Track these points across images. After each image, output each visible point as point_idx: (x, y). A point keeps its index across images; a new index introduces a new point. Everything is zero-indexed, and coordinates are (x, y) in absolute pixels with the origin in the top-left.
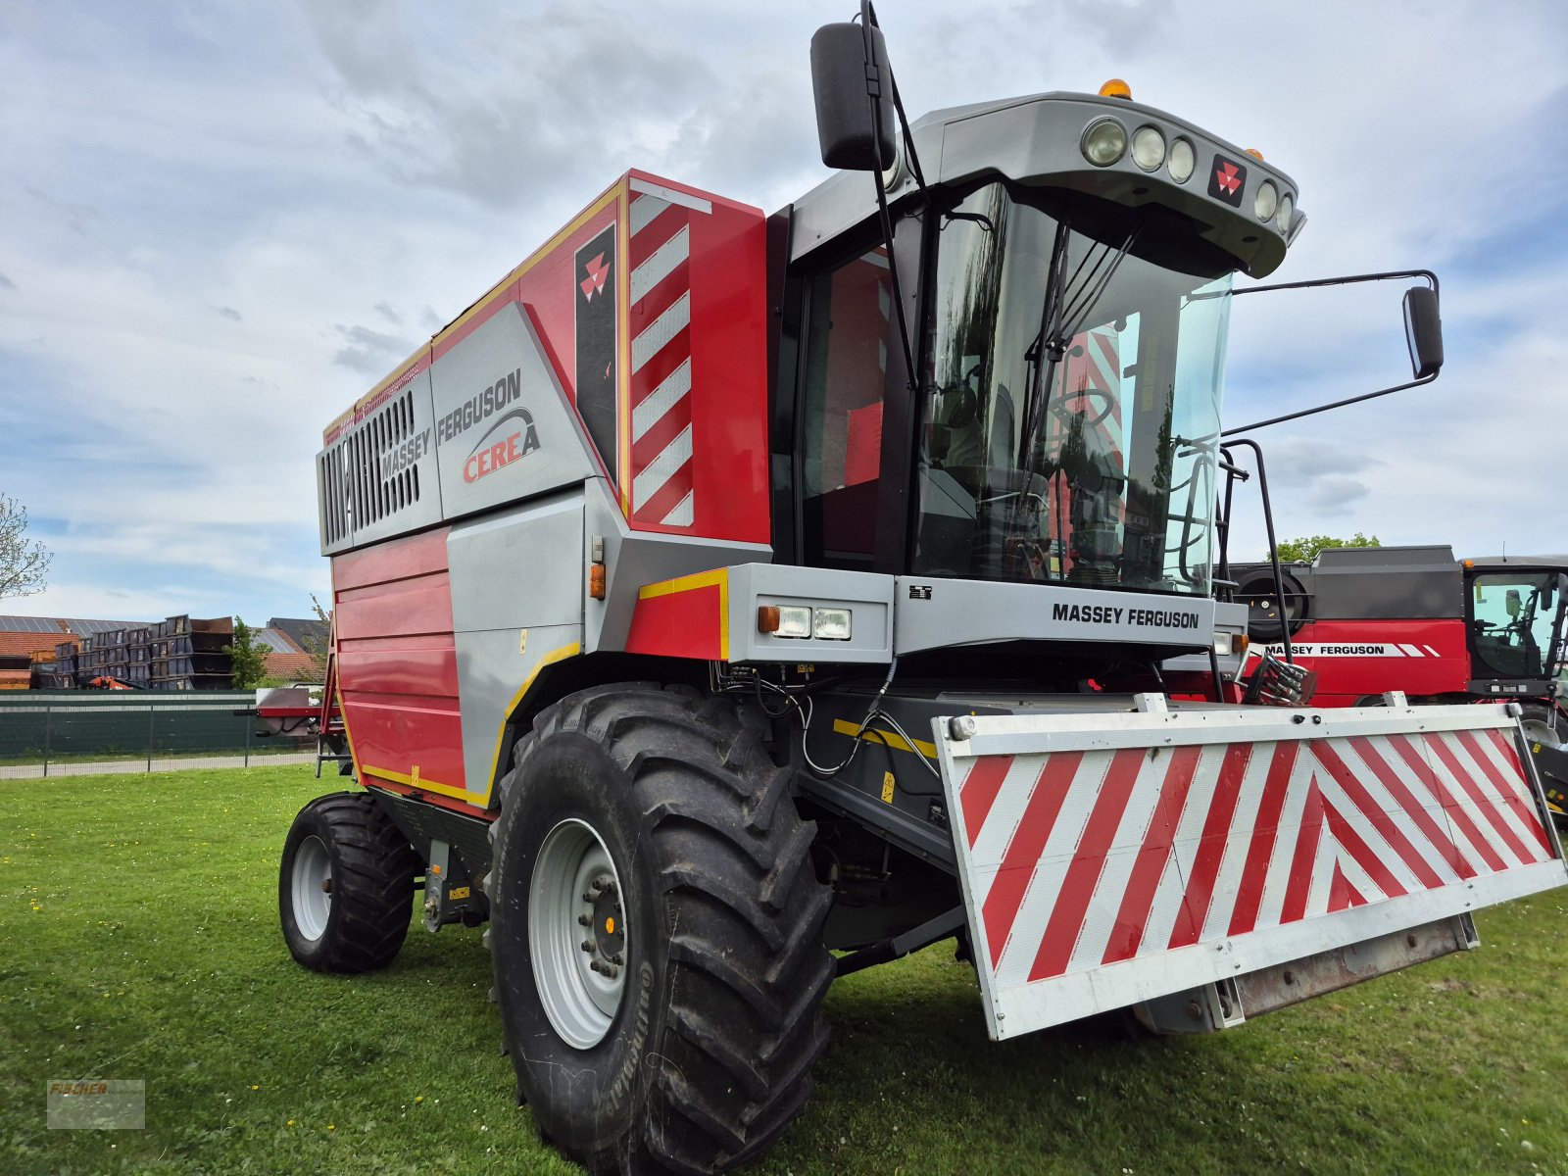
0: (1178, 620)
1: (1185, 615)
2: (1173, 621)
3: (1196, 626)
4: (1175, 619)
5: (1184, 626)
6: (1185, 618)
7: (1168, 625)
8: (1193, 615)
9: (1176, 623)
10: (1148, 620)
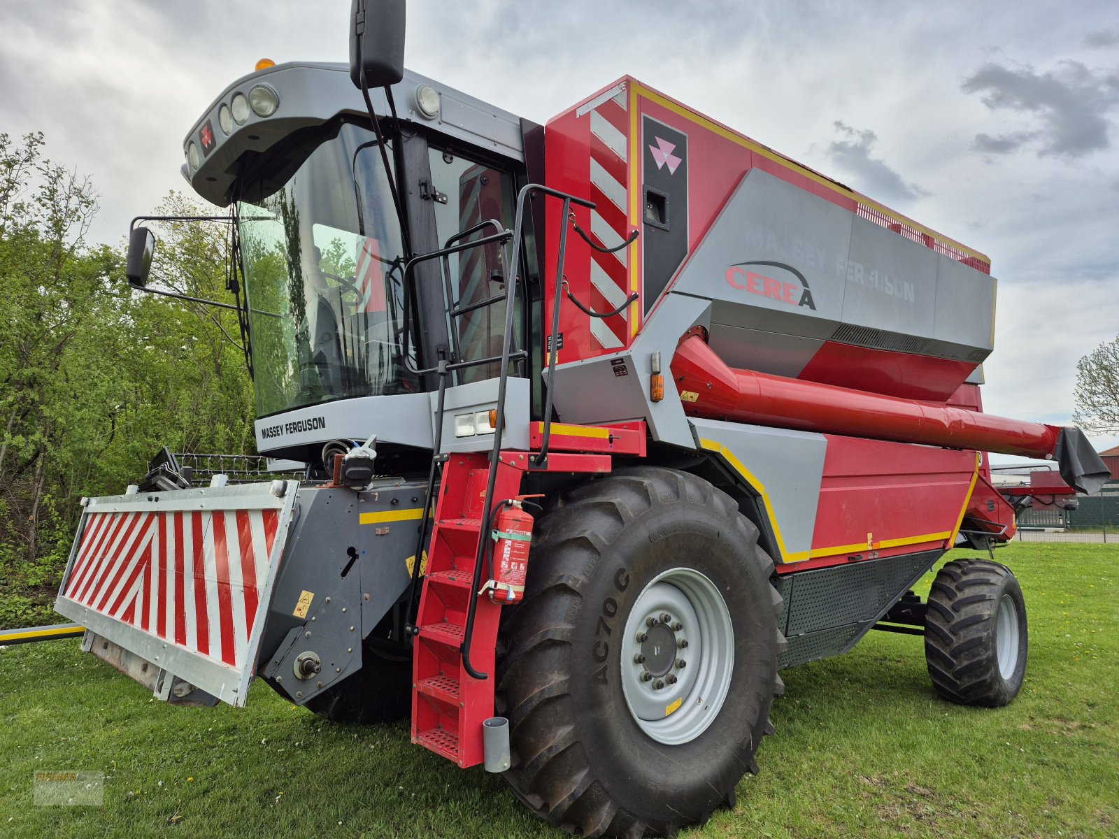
0: (311, 425)
1: (315, 419)
2: (308, 426)
3: (324, 426)
4: (309, 424)
5: (316, 428)
6: (315, 422)
7: (305, 430)
8: (320, 419)
9: (310, 427)
10: (295, 429)
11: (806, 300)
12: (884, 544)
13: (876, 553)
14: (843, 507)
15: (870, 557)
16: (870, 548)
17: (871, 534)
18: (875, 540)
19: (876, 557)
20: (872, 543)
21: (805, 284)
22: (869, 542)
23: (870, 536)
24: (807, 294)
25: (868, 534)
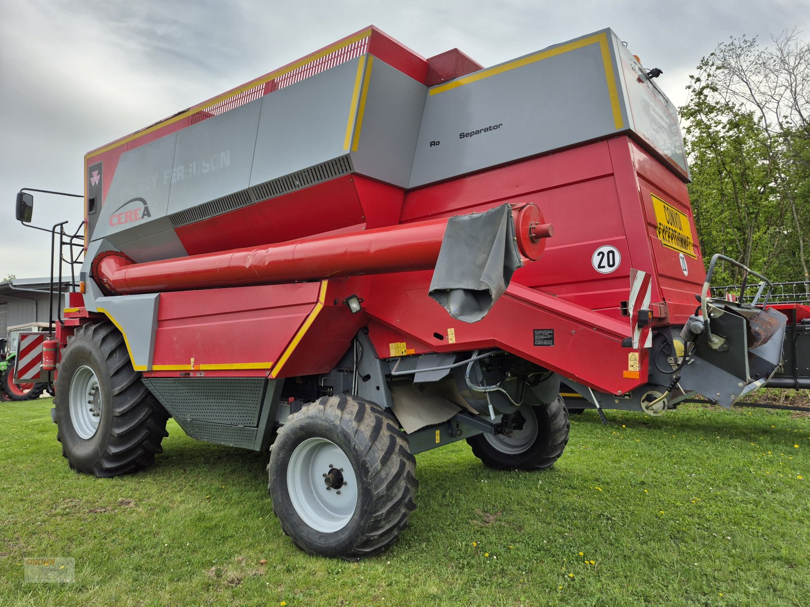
11: (146, 213)
12: (203, 367)
13: (202, 373)
14: (174, 339)
15: (198, 376)
16: (192, 369)
17: (193, 359)
18: (196, 363)
19: (202, 376)
20: (194, 365)
21: (145, 203)
22: (192, 364)
23: (192, 360)
24: (146, 209)
25: (191, 359)
